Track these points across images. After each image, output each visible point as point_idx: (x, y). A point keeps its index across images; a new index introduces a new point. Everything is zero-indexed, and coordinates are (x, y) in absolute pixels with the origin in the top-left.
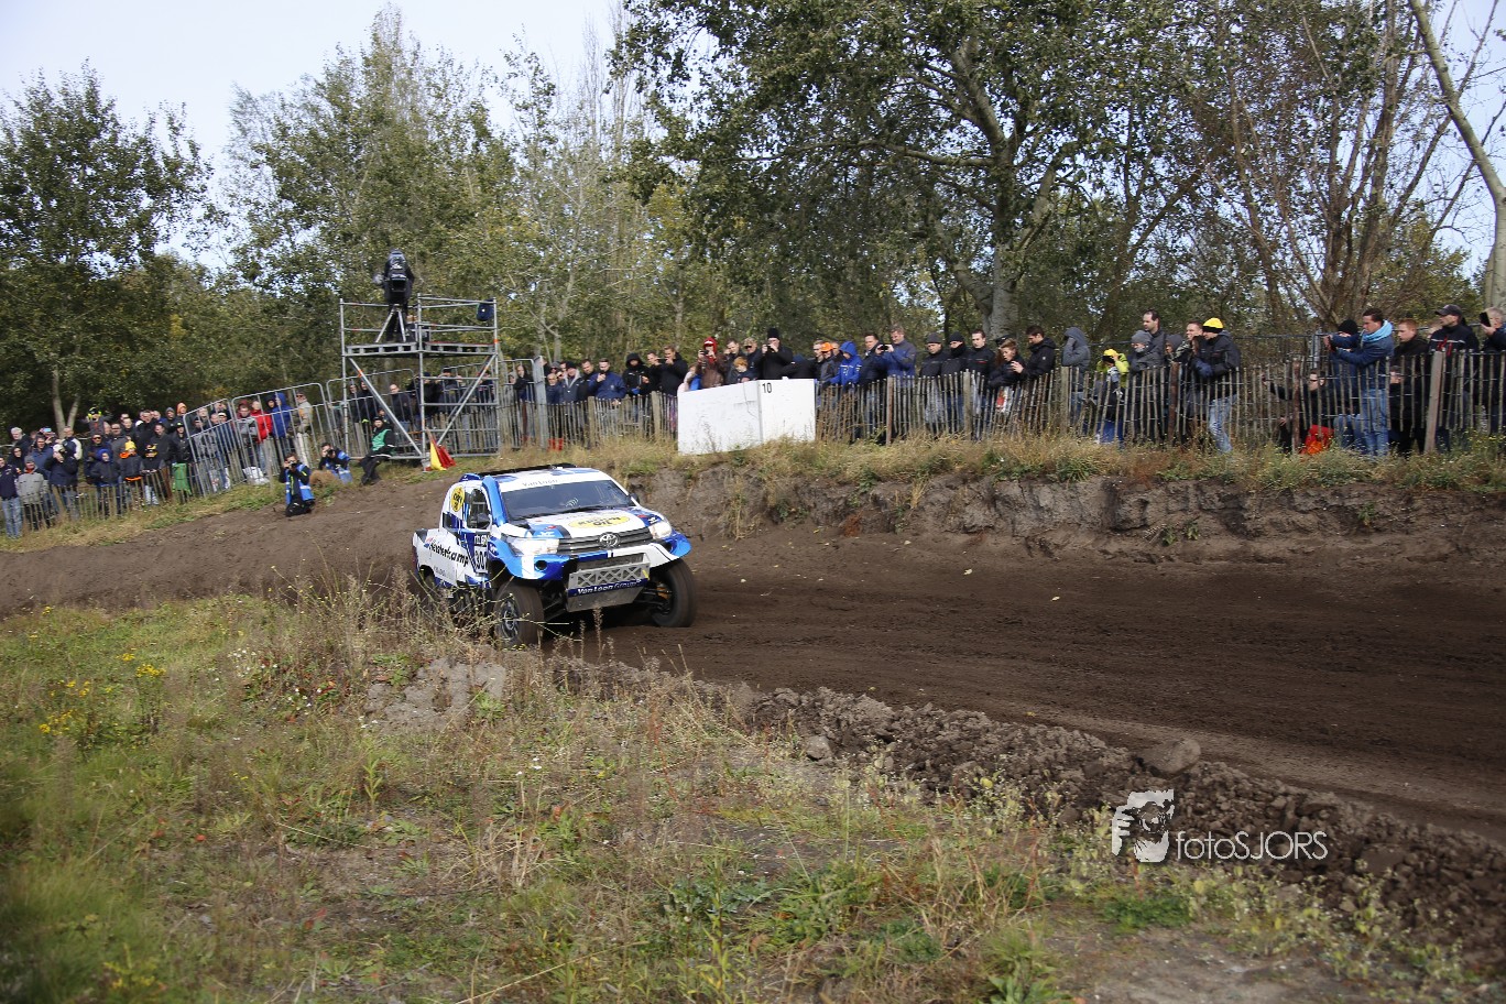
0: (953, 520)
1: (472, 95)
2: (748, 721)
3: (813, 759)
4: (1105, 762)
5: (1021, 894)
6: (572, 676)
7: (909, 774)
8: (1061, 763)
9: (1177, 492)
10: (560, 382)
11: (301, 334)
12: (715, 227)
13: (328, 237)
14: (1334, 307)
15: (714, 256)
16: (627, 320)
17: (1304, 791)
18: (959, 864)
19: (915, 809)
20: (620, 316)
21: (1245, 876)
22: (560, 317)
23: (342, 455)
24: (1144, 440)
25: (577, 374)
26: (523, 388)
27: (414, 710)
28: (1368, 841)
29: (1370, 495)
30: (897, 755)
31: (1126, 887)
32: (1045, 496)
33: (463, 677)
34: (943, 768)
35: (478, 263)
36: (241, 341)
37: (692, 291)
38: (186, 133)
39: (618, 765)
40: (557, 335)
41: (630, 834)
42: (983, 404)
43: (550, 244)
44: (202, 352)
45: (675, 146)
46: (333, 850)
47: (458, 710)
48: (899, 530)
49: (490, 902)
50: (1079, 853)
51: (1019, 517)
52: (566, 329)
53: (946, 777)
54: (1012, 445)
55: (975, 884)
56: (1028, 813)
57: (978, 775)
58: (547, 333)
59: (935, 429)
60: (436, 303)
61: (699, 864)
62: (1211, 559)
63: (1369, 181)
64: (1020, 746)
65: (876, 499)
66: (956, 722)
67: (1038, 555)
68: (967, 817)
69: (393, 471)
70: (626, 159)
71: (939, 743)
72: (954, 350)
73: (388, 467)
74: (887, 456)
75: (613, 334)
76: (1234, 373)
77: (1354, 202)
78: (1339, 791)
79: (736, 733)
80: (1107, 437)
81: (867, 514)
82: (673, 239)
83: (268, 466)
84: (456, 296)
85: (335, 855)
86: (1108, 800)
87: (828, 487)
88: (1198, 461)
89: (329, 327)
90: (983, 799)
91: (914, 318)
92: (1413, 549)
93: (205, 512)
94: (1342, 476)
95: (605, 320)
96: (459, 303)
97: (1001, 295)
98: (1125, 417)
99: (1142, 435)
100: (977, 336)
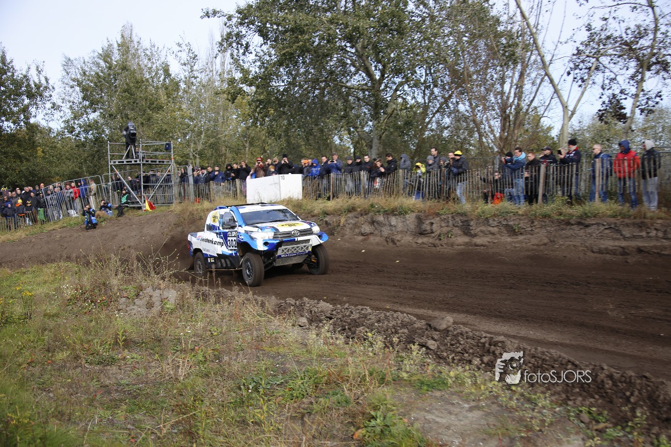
0: (357, 231)
1: (163, 59)
2: (275, 311)
3: (301, 326)
4: (416, 326)
5: (383, 379)
6: (203, 294)
7: (339, 332)
8: (399, 327)
9: (445, 219)
10: (199, 175)
11: (92, 155)
12: (261, 113)
13: (103, 116)
14: (504, 147)
15: (261, 125)
16: (226, 150)
17: (493, 336)
18: (359, 367)
19: (341, 346)
20: (223, 149)
21: (470, 370)
22: (199, 149)
23: (109, 205)
24: (432, 199)
25: (205, 172)
26: (184, 178)
27: (138, 308)
29: (518, 220)
30: (334, 324)
31: (424, 375)
32: (393, 220)
33: (158, 295)
34: (353, 329)
35: (165, 127)
36: (67, 158)
37: (253, 138)
38: (43, 73)
39: (222, 330)
41: (227, 357)
42: (369, 184)
43: (194, 119)
44: (51, 162)
45: (245, 80)
46: (105, 366)
47: (156, 309)
48: (335, 235)
49: (169, 386)
50: (405, 362)
51: (383, 229)
52: (201, 154)
53: (354, 333)
54: (380, 201)
55: (365, 375)
56: (386, 346)
57: (366, 332)
58: (193, 155)
59: (350, 194)
60: (148, 143)
61: (255, 369)
62: (458, 245)
63: (516, 98)
64: (383, 320)
65: (326, 222)
66: (358, 311)
67: (391, 244)
68: (362, 348)
69: (130, 212)
70: (225, 85)
71: (351, 320)
72: (357, 163)
73: (128, 210)
74: (331, 205)
75: (220, 156)
76: (466, 172)
77: (511, 106)
78: (506, 335)
79: (270, 316)
80: (417, 198)
82: (245, 118)
83: (78, 209)
84: (156, 140)
85: (106, 368)
86: (417, 340)
87: (307, 217)
88: (452, 207)
89: (103, 153)
90: (369, 341)
91: (342, 150)
92: (534, 240)
93: (52, 228)
94: (507, 212)
95: (217, 150)
96: (158, 143)
97: (376, 141)
98: (424, 189)
99: (431, 197)
100: (366, 157)
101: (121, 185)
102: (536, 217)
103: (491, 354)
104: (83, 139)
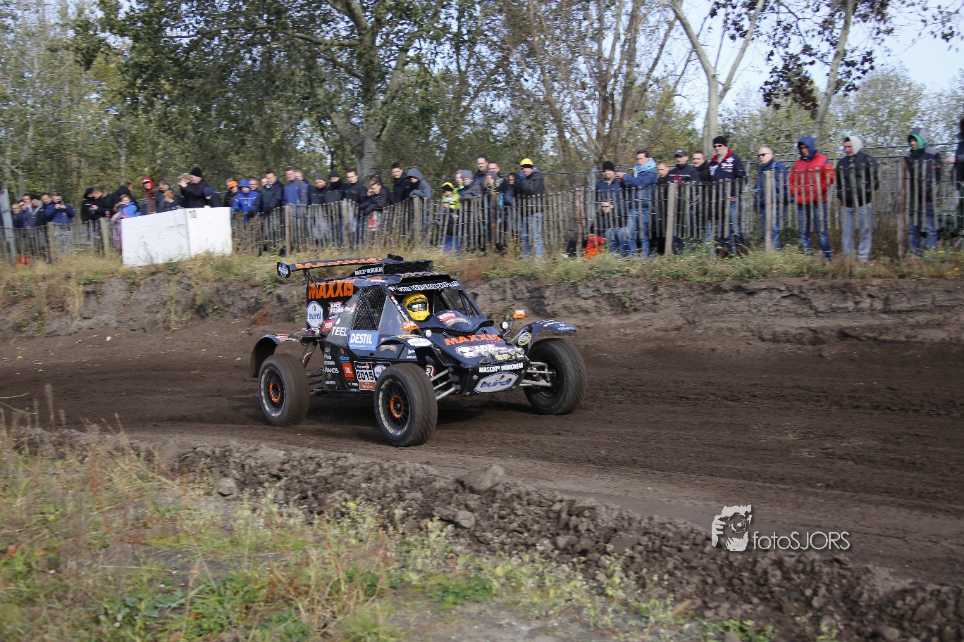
2: (172, 470)
3: (224, 495)
4: (437, 485)
5: (372, 586)
6: (31, 442)
7: (295, 501)
8: (406, 488)
9: (498, 286)
10: (24, 210)
12: (146, 89)
17: (574, 498)
18: (329, 566)
19: (298, 528)
20: (74, 158)
21: (533, 561)
22: (23, 159)
24: (474, 249)
25: (39, 204)
28: (615, 531)
29: (629, 285)
30: (287, 488)
31: (450, 575)
34: (321, 496)
37: (133, 138)
39: (66, 510)
40: (21, 173)
41: (73, 563)
42: (358, 224)
45: (109, 24)
48: (297, 320)
50: (414, 553)
52: (28, 168)
53: (321, 503)
55: (339, 581)
56: (382, 526)
58: (12, 171)
59: (322, 243)
61: (129, 582)
63: (625, 62)
64: (377, 477)
65: (279, 297)
66: (331, 461)
68: (337, 531)
70: (71, 34)
71: (318, 478)
72: (334, 184)
75: (68, 173)
78: (596, 495)
79: (163, 479)
80: (447, 249)
81: (272, 308)
86: (438, 512)
87: (243, 289)
88: (512, 263)
90: (349, 518)
92: (659, 322)
94: (610, 272)
97: (371, 146)
98: (460, 233)
99: (472, 246)
100: (351, 174)
102: (661, 279)
103: (572, 532)
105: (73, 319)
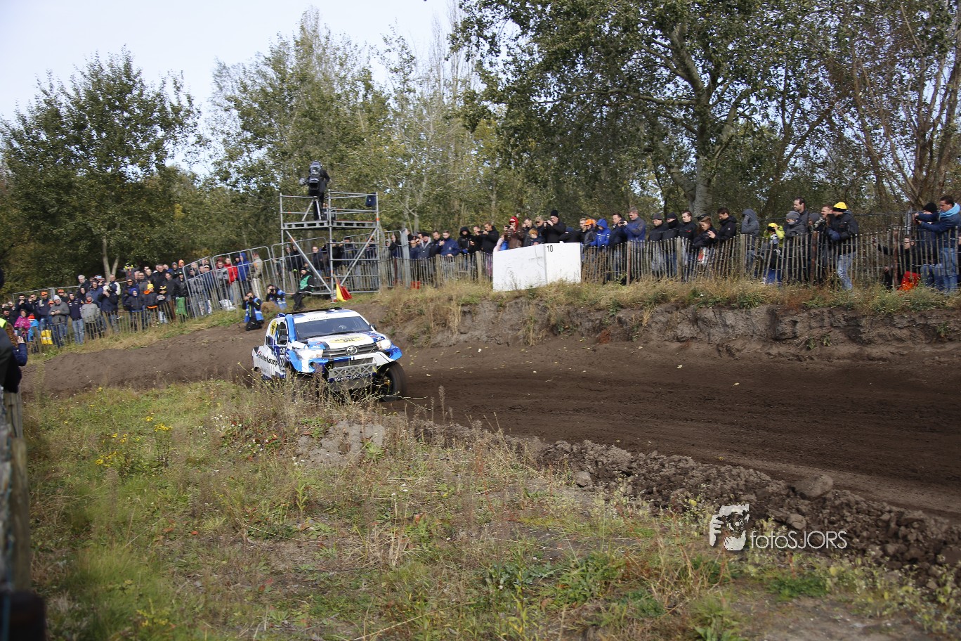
0: (669, 333)
1: (362, 63)
2: (539, 462)
3: (580, 486)
4: (770, 489)
5: (716, 575)
6: (426, 433)
7: (642, 496)
8: (741, 490)
9: (816, 315)
10: (418, 246)
11: (256, 215)
12: (517, 146)
13: (272, 154)
14: (920, 195)
15: (516, 165)
16: (461, 206)
17: (902, 510)
18: (676, 554)
19: (647, 519)
20: (456, 203)
21: (863, 565)
22: (418, 204)
23: (280, 292)
24: (794, 282)
25: (429, 240)
26: (395, 249)
27: (327, 454)
28: (945, 543)
29: (945, 317)
30: (635, 484)
31: (785, 571)
32: (730, 317)
33: (358, 433)
34: (665, 492)
35: (366, 170)
36: (218, 220)
37: (502, 187)
38: (185, 90)
39: (456, 489)
40: (416, 215)
41: (464, 533)
42: (689, 258)
43: (411, 157)
44: (194, 227)
45: (492, 95)
46: (276, 541)
47: (354, 454)
48: (635, 340)
49: (376, 576)
51: (712, 331)
52: (421, 211)
53: (667, 498)
54: (708, 285)
55: (686, 568)
57: (687, 497)
58: (410, 214)
59: (658, 274)
60: (340, 195)
61: (508, 553)
62: (838, 359)
63: (945, 112)
64: (715, 479)
65: (620, 320)
66: (673, 463)
67: (725, 356)
68: (680, 524)
69: (313, 302)
70: (460, 104)
71: (662, 476)
72: (670, 224)
73: (310, 300)
74: (627, 292)
75: (451, 215)
76: (854, 237)
77: (935, 126)
78: (926, 510)
79: (531, 470)
80: (771, 279)
81: (614, 329)
82: (490, 154)
83: (235, 299)
84: (352, 191)
85: (278, 544)
86: (772, 514)
87: (589, 312)
88: (830, 295)
89: (273, 211)
90: (691, 513)
91: (644, 204)
93: (196, 328)
95: (447, 205)
96: (354, 196)
97: (701, 188)
98: (782, 267)
99: (793, 278)
100: (685, 215)
101: (299, 261)
103: (901, 541)
104: (242, 191)
105: (453, 334)
